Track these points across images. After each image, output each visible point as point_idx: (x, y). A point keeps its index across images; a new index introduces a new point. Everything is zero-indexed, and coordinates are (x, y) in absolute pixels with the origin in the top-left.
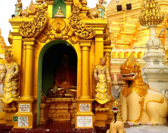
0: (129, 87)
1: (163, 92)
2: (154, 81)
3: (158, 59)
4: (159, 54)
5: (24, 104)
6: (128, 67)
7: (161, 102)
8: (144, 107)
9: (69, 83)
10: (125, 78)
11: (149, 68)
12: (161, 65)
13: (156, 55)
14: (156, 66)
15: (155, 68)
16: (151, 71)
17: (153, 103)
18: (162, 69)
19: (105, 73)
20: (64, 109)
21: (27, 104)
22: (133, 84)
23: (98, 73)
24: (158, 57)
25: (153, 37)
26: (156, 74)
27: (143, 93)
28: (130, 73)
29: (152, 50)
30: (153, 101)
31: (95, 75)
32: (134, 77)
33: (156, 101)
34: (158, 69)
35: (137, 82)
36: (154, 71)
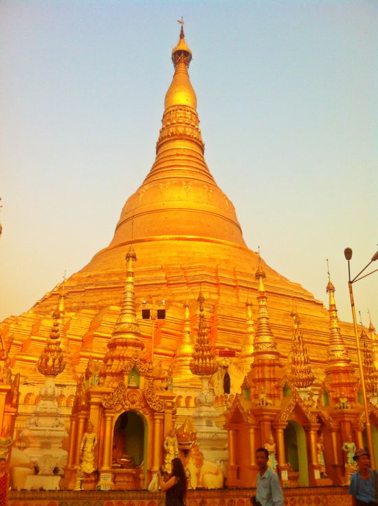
0: (185, 457)
1: (218, 462)
2: (206, 449)
3: (211, 419)
4: (212, 413)
5: (105, 474)
6: (186, 434)
7: (217, 474)
8: (200, 480)
9: (120, 452)
10: (182, 447)
11: (201, 432)
12: (215, 429)
13: (210, 415)
14: (210, 429)
15: (207, 433)
16: (204, 435)
17: (209, 475)
18: (216, 433)
19: (174, 445)
20: (123, 481)
21: (108, 474)
22: (190, 453)
23: (167, 444)
24: (212, 417)
25: (206, 392)
26: (210, 440)
27: (199, 463)
28: (187, 441)
29: (204, 408)
30: (209, 473)
31: (165, 446)
32: (191, 446)
33: (212, 473)
34: (211, 433)
35: (193, 452)
36: (208, 436)
